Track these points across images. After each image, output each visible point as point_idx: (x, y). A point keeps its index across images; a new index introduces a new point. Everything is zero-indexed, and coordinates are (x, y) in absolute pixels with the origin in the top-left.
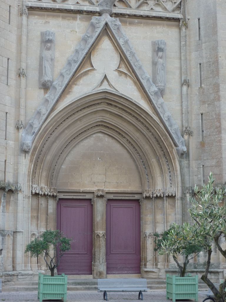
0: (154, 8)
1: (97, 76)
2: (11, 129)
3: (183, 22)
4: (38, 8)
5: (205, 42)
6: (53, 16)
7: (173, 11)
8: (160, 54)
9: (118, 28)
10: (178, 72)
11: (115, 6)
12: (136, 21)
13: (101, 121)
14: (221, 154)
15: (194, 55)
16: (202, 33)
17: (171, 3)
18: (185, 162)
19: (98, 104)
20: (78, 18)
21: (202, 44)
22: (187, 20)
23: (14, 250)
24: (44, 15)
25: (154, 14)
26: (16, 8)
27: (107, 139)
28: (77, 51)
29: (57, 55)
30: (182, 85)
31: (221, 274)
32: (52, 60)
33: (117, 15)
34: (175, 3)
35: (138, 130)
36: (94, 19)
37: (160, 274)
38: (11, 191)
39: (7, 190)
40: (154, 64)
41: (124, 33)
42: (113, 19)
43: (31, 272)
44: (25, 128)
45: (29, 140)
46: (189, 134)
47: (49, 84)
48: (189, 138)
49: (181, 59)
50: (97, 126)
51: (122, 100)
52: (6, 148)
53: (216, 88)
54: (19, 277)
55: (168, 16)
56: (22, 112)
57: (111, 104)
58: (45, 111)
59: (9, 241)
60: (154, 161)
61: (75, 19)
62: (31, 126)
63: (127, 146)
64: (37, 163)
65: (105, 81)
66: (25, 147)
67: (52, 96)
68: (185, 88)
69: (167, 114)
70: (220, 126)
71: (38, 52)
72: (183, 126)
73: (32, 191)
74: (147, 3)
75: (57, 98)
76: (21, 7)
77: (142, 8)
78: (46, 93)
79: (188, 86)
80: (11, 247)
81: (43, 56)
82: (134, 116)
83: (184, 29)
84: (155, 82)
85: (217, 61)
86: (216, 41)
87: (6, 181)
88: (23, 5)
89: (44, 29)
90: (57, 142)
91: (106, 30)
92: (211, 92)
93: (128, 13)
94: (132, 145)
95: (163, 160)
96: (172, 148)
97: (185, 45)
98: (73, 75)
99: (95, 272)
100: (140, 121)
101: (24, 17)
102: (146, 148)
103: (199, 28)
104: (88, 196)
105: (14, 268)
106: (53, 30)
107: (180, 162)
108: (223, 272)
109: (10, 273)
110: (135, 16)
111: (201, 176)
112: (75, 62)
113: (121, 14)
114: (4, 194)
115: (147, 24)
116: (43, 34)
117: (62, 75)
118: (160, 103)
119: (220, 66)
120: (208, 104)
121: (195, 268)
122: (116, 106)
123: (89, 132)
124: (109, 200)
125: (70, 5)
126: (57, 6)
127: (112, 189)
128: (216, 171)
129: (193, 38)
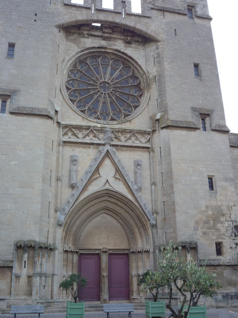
0: (135, 141)
1: (102, 180)
2: (52, 211)
3: (151, 149)
4: (69, 142)
5: (164, 160)
6: (77, 146)
7: (146, 143)
8: (139, 167)
9: (114, 153)
10: (149, 178)
11: (112, 140)
12: (125, 149)
13: (105, 207)
14: (176, 225)
15: (158, 168)
16: (162, 155)
17: (144, 138)
18: (155, 230)
19: (103, 196)
20: (92, 148)
21: (162, 161)
22: (154, 148)
23: (52, 286)
24: (72, 146)
25: (135, 145)
26: (56, 142)
27: (108, 217)
28: (91, 166)
29: (79, 168)
30: (152, 185)
31: (179, 300)
32: (76, 171)
33: (113, 146)
34: (146, 138)
35: (127, 212)
36: (101, 148)
37: (142, 300)
38: (51, 249)
39: (49, 248)
40: (136, 173)
41: (118, 156)
42: (112, 148)
43: (62, 300)
44: (60, 211)
45: (62, 218)
46: (157, 214)
47: (75, 185)
48: (156, 216)
49: (150, 170)
50: (102, 209)
51: (117, 194)
52: (49, 223)
53: (172, 186)
54: (55, 303)
55: (143, 146)
56: (59, 201)
57: (111, 197)
58: (72, 201)
59: (49, 280)
60: (136, 230)
61: (90, 148)
62: (64, 210)
63: (121, 221)
64: (67, 232)
65: (107, 183)
66: (60, 223)
67: (76, 192)
68: (153, 187)
69: (143, 202)
70: (174, 209)
71: (69, 166)
72: (153, 209)
73: (64, 249)
74: (131, 139)
75: (79, 193)
76: (59, 141)
77: (128, 142)
78: (73, 190)
79: (155, 185)
80: (50, 284)
81: (72, 169)
82: (124, 203)
83: (152, 153)
84: (136, 183)
85: (172, 171)
86: (171, 159)
87: (49, 243)
88: (60, 140)
89: (72, 154)
90: (79, 219)
91: (108, 154)
92: (169, 189)
93: (120, 144)
94: (123, 220)
95: (142, 229)
96: (147, 222)
97: (153, 162)
98: (89, 180)
99: (102, 299)
100: (128, 206)
101: (61, 147)
102: (132, 222)
103: (161, 153)
104: (97, 252)
105: (52, 298)
106: (77, 154)
107: (152, 230)
108: (180, 298)
109: (49, 301)
110: (124, 146)
111: (164, 239)
112: (90, 172)
113: (116, 145)
114: (47, 251)
115: (131, 151)
116: (71, 157)
117: (82, 180)
118: (139, 195)
119: (173, 174)
120: (167, 196)
121: (163, 296)
122: (113, 198)
123: (98, 213)
124: (110, 254)
125: (87, 140)
126: (80, 141)
127: (112, 248)
128: (173, 235)
129: (158, 158)
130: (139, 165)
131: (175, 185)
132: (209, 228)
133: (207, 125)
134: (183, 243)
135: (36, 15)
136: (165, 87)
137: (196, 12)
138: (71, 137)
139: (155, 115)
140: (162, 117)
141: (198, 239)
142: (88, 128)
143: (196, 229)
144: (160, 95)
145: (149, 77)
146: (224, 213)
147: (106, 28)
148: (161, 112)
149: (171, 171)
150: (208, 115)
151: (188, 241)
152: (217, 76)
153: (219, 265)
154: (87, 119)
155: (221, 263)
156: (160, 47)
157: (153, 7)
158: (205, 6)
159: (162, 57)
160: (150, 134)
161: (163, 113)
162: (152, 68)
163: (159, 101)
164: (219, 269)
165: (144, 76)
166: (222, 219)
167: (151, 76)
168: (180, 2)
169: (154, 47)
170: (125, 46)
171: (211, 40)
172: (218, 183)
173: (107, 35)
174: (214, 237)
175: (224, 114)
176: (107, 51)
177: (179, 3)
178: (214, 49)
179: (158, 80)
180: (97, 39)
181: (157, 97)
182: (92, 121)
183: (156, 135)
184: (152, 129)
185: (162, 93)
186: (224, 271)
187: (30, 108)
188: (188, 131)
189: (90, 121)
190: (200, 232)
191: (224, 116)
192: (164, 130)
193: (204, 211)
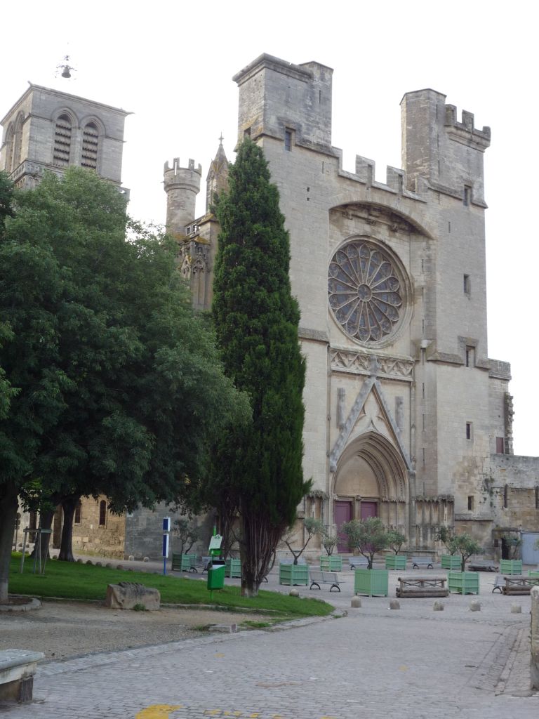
0: (398, 373)
3: (413, 384)
4: (337, 371)
5: (428, 401)
6: (344, 376)
7: (408, 375)
8: (400, 406)
9: (380, 388)
10: (408, 418)
11: (378, 372)
12: (387, 381)
13: (362, 449)
14: (437, 477)
15: (419, 408)
16: (426, 394)
17: (406, 369)
18: (412, 480)
19: (366, 439)
21: (425, 401)
22: (416, 383)
24: (339, 376)
25: (397, 378)
26: (326, 372)
27: (361, 460)
28: (357, 404)
29: (346, 404)
30: (411, 428)
32: (344, 407)
33: (378, 378)
34: (408, 370)
35: (383, 455)
36: (367, 380)
38: (327, 499)
40: (397, 412)
41: (382, 390)
42: (377, 381)
44: (332, 456)
46: (415, 461)
49: (411, 410)
50: (358, 452)
51: (380, 437)
53: (435, 433)
55: (405, 379)
56: (330, 444)
57: (372, 439)
58: (342, 444)
60: (390, 477)
61: (355, 379)
62: (336, 455)
63: (374, 466)
65: (372, 424)
67: (346, 434)
68: (413, 430)
70: (437, 459)
71: (337, 402)
72: (411, 456)
73: (334, 499)
74: (393, 370)
75: (348, 435)
76: (328, 370)
77: (391, 373)
79: (415, 429)
81: (339, 405)
82: (384, 447)
84: (397, 425)
86: (436, 402)
88: (330, 369)
89: (339, 385)
92: (431, 435)
93: (384, 376)
95: (397, 477)
96: (405, 470)
97: (415, 400)
98: (356, 420)
100: (387, 451)
102: (386, 468)
103: (423, 390)
104: (351, 500)
106: (343, 387)
107: (409, 479)
111: (421, 490)
113: (381, 377)
115: (393, 384)
116: (338, 390)
117: (349, 419)
118: (400, 440)
120: (428, 443)
122: (374, 440)
123: (354, 455)
124: (362, 502)
125: (353, 369)
126: (348, 370)
127: (364, 495)
128: (433, 487)
129: (419, 396)
130: (401, 403)
131: (438, 432)
132: (464, 482)
133: (471, 360)
134: (443, 496)
135: (308, 189)
136: (435, 308)
137: (472, 196)
138: (339, 364)
139: (419, 341)
140: (430, 346)
141: (454, 493)
142: (355, 354)
143: (453, 482)
144: (427, 316)
145: (413, 284)
146: (478, 464)
147: (375, 210)
148: (428, 339)
149: (435, 416)
150: (474, 348)
151: (447, 494)
152: (485, 293)
153: (470, 520)
154: (352, 341)
155: (472, 518)
156: (432, 247)
157: (430, 187)
158: (481, 186)
159: (435, 264)
160: (411, 364)
161: (430, 342)
162: (419, 274)
163: (426, 322)
164: (469, 523)
165: (407, 282)
166: (476, 472)
167: (416, 285)
168: (457, 178)
169: (424, 244)
170: (390, 236)
171: (482, 240)
172: (476, 431)
173: (373, 218)
174: (468, 491)
175: (487, 346)
176: (371, 240)
177: (455, 180)
178: (485, 254)
179: (426, 293)
180: (361, 222)
181: (424, 318)
182: (357, 344)
183: (418, 367)
184: (415, 359)
185: (430, 314)
186: (473, 526)
187: (310, 330)
188: (454, 366)
189: (354, 342)
190: (456, 485)
191: (487, 350)
192: (431, 364)
193: (461, 462)
